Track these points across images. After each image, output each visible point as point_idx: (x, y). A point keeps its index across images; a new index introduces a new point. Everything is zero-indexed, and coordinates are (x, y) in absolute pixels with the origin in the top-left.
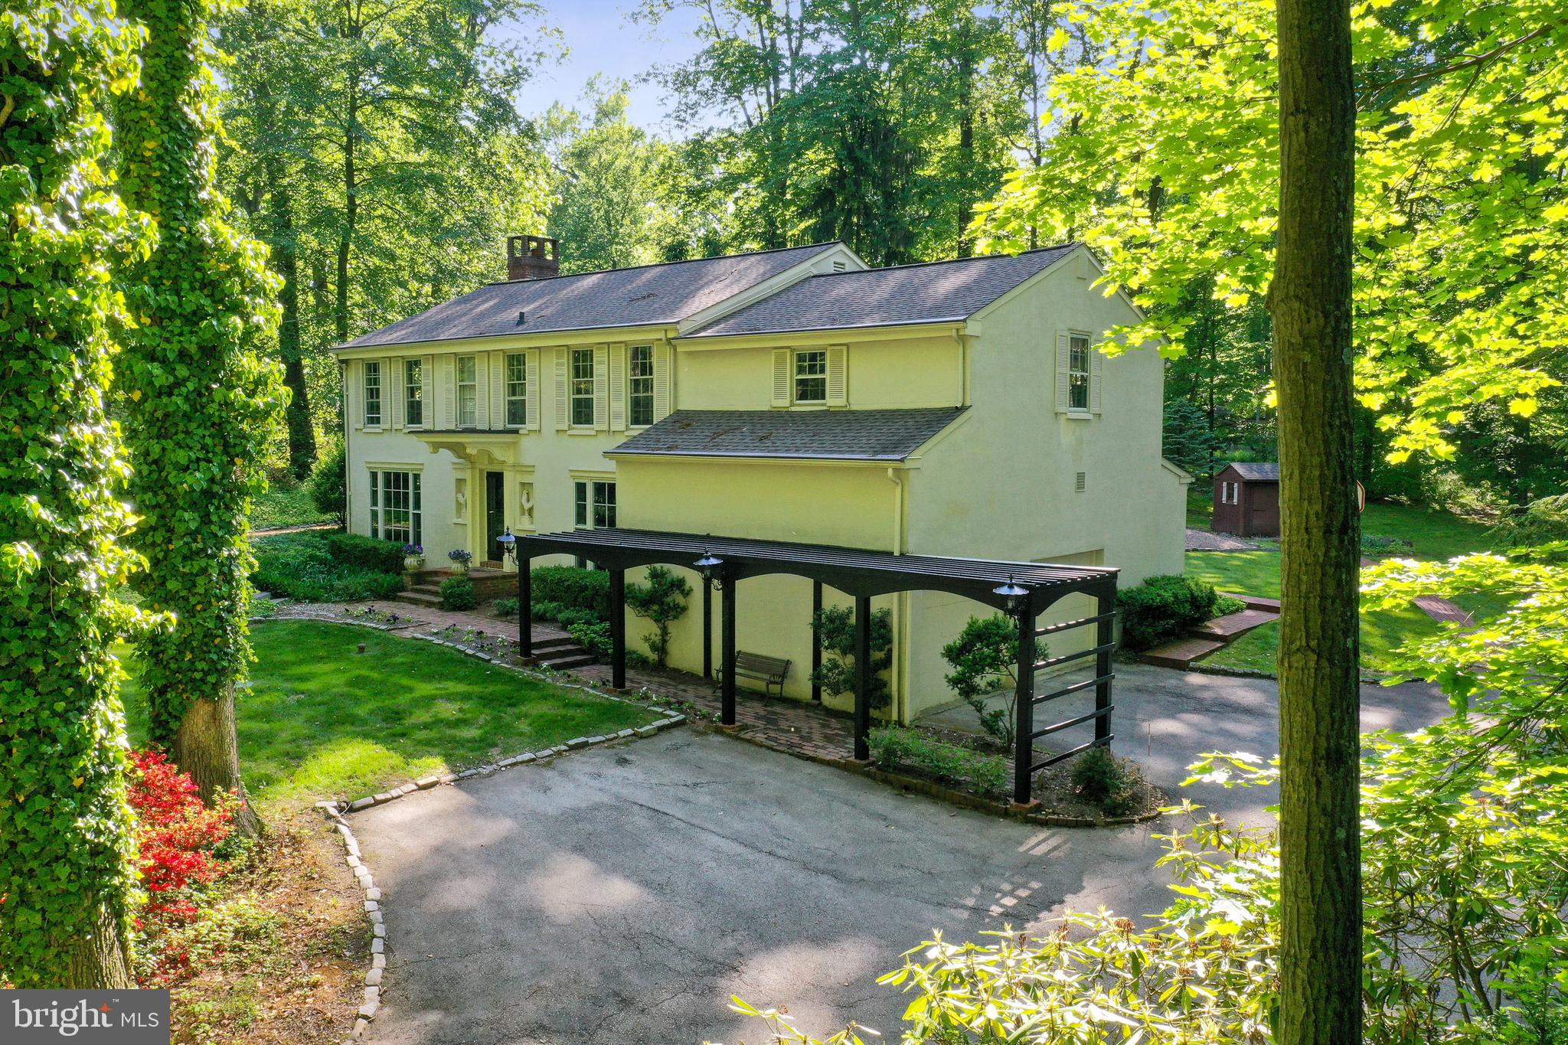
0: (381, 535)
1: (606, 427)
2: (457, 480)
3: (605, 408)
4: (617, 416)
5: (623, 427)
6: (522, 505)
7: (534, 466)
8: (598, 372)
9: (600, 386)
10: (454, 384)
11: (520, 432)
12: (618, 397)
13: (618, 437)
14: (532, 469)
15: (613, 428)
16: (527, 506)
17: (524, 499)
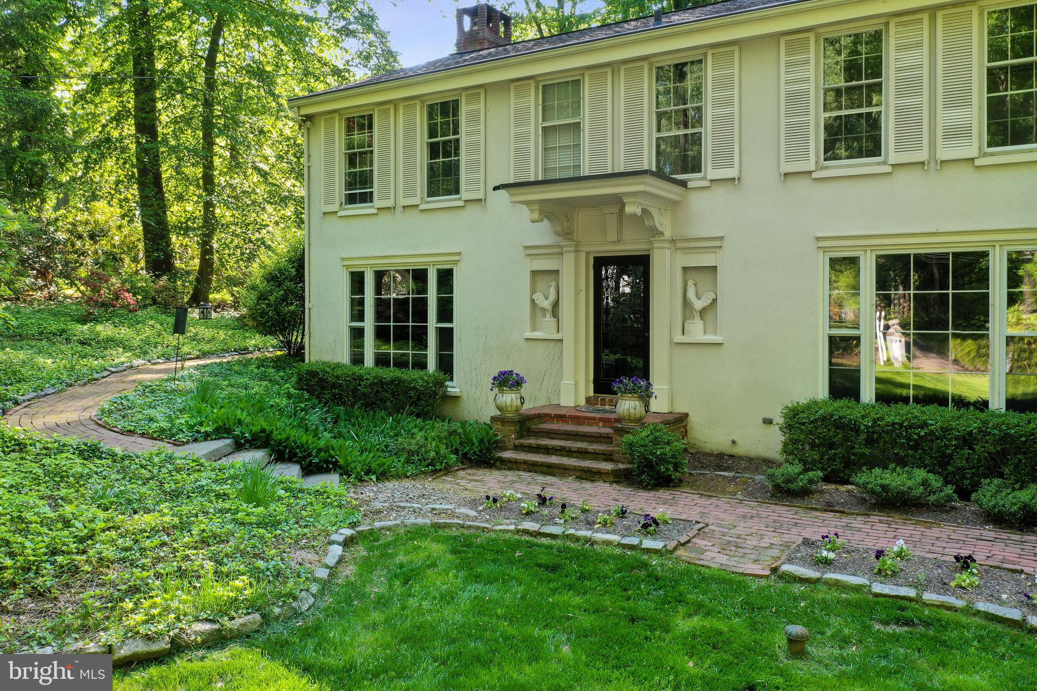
0: (369, 360)
1: (923, 156)
2: (535, 273)
3: (920, 122)
4: (957, 133)
5: (973, 152)
6: (686, 303)
7: (721, 238)
8: (900, 64)
9: (908, 87)
10: (534, 125)
11: (690, 185)
12: (956, 100)
13: (951, 172)
14: (716, 243)
15: (944, 154)
16: (698, 305)
17: (691, 294)
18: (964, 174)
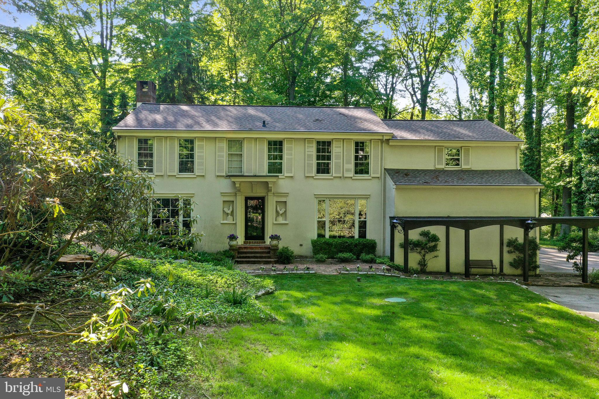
1: (341, 175)
2: (224, 201)
3: (340, 167)
4: (348, 170)
5: (352, 175)
6: (277, 212)
7: (288, 193)
8: (336, 151)
9: (338, 157)
10: (225, 153)
11: (280, 177)
12: (349, 162)
13: (347, 180)
14: (286, 195)
15: (345, 175)
16: (281, 212)
17: (278, 209)
18: (350, 181)
